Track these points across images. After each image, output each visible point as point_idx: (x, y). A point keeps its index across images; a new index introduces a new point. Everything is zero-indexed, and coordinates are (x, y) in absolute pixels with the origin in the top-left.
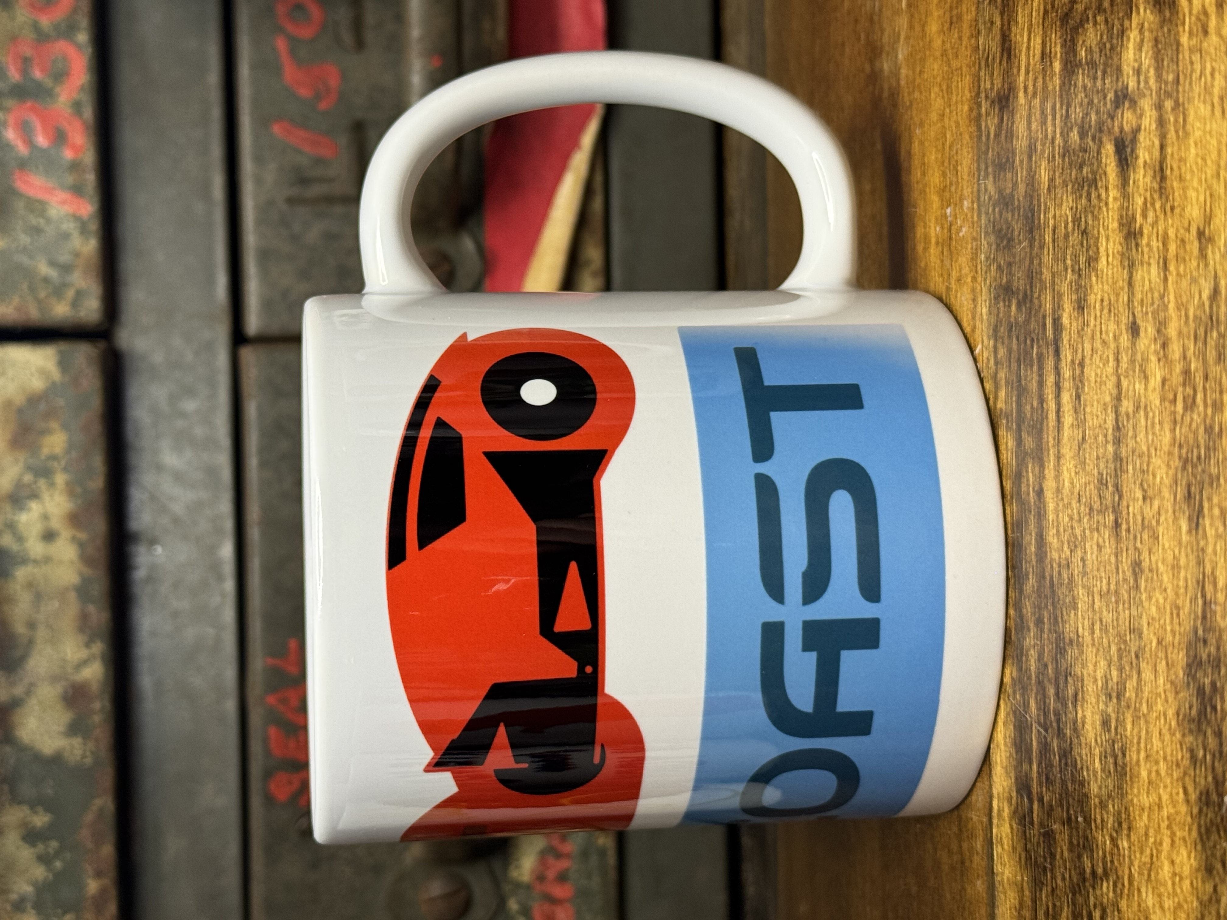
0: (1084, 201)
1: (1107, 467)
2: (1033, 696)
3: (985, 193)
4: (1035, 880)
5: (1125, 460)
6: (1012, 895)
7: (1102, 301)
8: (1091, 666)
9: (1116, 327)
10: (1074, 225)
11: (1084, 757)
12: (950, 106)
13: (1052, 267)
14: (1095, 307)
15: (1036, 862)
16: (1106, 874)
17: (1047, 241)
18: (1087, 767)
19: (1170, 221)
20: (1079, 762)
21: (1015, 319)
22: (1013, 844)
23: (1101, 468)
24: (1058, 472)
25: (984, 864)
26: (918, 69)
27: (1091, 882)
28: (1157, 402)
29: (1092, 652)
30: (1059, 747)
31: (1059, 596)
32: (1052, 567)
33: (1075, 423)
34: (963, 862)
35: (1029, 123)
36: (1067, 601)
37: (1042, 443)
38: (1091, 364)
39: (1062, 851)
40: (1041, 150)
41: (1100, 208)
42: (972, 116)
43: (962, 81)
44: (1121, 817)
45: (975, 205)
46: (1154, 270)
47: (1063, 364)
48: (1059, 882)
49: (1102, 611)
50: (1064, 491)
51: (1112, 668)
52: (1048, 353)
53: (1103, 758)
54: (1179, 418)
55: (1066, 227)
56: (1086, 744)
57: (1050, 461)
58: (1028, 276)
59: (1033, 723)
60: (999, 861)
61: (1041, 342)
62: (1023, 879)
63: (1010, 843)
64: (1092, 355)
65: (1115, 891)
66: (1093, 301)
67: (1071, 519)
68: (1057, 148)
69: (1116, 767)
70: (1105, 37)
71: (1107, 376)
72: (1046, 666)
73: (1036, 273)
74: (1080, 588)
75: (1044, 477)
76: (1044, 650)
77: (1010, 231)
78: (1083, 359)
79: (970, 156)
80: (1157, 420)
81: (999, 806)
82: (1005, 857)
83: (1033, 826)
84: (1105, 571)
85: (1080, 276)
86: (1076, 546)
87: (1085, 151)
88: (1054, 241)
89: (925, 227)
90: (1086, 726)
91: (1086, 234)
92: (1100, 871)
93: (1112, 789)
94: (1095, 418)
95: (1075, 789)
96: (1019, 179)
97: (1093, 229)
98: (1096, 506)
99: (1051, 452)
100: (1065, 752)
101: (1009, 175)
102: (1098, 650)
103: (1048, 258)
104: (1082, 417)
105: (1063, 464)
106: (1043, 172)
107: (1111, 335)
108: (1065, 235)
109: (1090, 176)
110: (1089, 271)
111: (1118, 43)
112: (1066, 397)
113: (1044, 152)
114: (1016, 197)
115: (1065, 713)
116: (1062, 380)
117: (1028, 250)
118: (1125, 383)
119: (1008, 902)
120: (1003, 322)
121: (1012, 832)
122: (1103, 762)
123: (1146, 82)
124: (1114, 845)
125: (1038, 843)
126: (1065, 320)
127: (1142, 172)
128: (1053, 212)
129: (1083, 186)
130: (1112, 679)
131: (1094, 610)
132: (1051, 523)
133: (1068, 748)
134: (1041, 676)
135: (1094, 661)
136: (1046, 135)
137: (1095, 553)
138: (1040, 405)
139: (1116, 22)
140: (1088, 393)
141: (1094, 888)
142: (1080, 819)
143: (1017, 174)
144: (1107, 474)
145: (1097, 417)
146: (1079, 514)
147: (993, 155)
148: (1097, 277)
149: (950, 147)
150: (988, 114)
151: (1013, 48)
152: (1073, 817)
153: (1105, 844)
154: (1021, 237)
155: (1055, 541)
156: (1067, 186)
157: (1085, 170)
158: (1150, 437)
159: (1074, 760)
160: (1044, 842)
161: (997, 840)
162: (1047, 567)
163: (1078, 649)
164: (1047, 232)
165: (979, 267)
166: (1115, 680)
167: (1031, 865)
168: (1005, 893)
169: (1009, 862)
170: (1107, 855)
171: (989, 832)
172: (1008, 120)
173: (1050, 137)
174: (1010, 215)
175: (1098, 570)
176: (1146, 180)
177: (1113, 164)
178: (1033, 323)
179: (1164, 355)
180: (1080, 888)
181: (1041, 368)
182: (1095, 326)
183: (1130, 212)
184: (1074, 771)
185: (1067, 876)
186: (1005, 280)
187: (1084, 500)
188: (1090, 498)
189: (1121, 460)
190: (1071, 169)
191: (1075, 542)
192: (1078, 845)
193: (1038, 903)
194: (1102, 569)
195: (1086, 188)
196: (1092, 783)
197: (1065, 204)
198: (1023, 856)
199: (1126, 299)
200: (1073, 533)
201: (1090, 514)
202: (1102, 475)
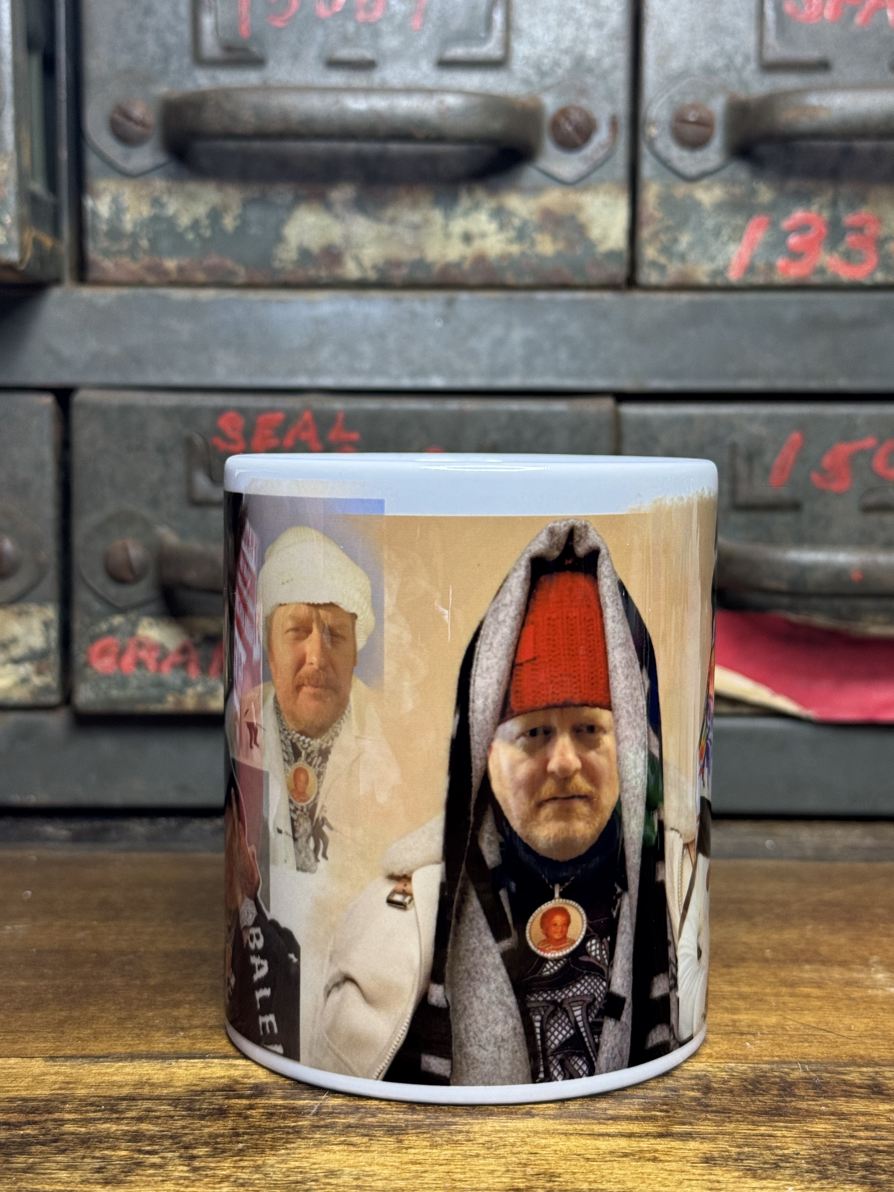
0: (805, 1166)
1: (567, 1182)
2: (345, 1102)
3: (790, 1068)
4: (178, 1099)
6: (161, 1077)
7: (718, 1182)
8: (381, 1160)
10: (781, 1156)
11: (298, 1151)
12: (860, 1037)
13: (739, 1133)
14: (711, 1174)
15: (194, 1100)
16: (195, 1170)
17: (760, 1128)
18: (288, 1154)
20: (293, 1145)
21: (683, 1095)
22: (208, 1078)
23: (565, 1176)
24: (553, 1133)
25: (185, 1049)
26: (885, 1007)
27: (185, 1155)
29: (395, 1162)
30: (302, 1127)
31: (439, 1130)
32: (465, 1124)
33: (601, 1152)
34: (182, 1029)
35: (864, 1114)
36: (437, 1139)
37: (575, 1118)
38: (657, 1169)
39: (208, 1127)
40: (842, 1124)
41: (802, 1181)
42: (856, 1058)
43: (885, 1049)
44: (249, 1186)
45: (776, 1059)
47: (653, 1141)
48: (180, 1123)
49: (434, 1173)
50: (537, 1139)
51: (385, 1182)
52: (659, 1126)
53: (299, 1170)
55: (777, 1147)
56: (310, 1153)
57: (561, 1124)
58: (725, 1109)
59: (321, 1102)
60: (189, 1064)
61: (667, 1120)
62: (177, 1087)
63: (208, 1076)
64: (666, 1170)
65: (181, 1178)
67: (513, 1145)
68: (847, 1140)
69: (294, 1183)
72: (374, 1116)
73: (729, 1117)
74: (452, 1152)
75: (545, 1119)
76: (388, 1114)
77: (761, 1092)
78: (661, 1161)
79: (820, 1055)
81: (238, 1065)
82: (195, 1071)
83: (226, 1098)
84: (471, 1177)
85: (736, 1160)
86: (488, 1149)
87: (851, 1168)
88: (762, 1135)
89: (745, 1009)
90: (326, 1154)
91: (776, 1167)
92: (196, 1164)
93: (274, 1178)
94: (610, 1171)
95: (267, 1141)
96: (810, 1103)
97: (781, 1175)
98: (529, 1170)
99: (569, 1127)
100: (298, 1132)
101: (811, 1092)
102: (398, 1168)
103: (744, 1128)
104: (608, 1159)
105: (561, 1139)
106: (822, 1126)
108: (770, 1146)
110: (742, 1170)
112: (622, 1143)
113: (841, 1128)
114: (793, 1099)
115: (335, 1134)
116: (637, 1139)
117: (748, 1109)
119: (154, 1072)
120: (677, 1083)
121: (218, 1078)
122: (296, 1170)
124: (222, 1178)
125: (211, 1103)
126: (692, 1144)
128: (788, 1135)
130: (373, 1181)
131: (433, 1165)
132: (505, 1124)
133: (305, 1135)
134: (363, 1110)
135: (387, 1163)
136: (856, 1131)
137: (486, 1168)
138: (609, 1117)
140: (631, 1165)
141: (180, 1157)
142: (240, 1146)
143: (814, 1101)
144: (561, 1182)
145: (611, 1174)
146: (519, 1153)
147: (827, 1077)
148: (739, 1177)
149: (824, 1036)
150: (862, 1073)
152: (241, 1138)
153: (223, 1170)
154: (758, 1103)
155: (489, 1128)
156: (815, 1149)
157: (833, 1167)
159: (293, 1140)
160: (214, 1109)
161: (208, 1063)
162: (465, 1119)
163: (395, 1148)
164: (768, 1128)
165: (722, 1061)
166: (373, 1184)
167: (191, 1095)
168: (161, 1069)
169: (191, 1074)
170: (212, 1172)
171: (214, 1055)
172: (862, 1093)
173: (856, 1134)
174: (775, 1092)
175: (471, 1170)
178: (683, 1112)
180: (178, 1143)
181: (644, 1119)
182: (694, 1174)
184: (284, 1141)
185: (187, 1131)
186: (716, 1086)
187: (532, 1158)
188: (535, 1165)
190: (831, 1153)
191: (492, 1148)
192: (217, 1143)
193: (157, 1101)
194: (473, 1174)
195: (817, 1168)
196: (275, 1158)
197: (798, 1147)
198: (198, 1088)
200: (499, 1146)
201: (520, 1163)
202: (559, 1177)
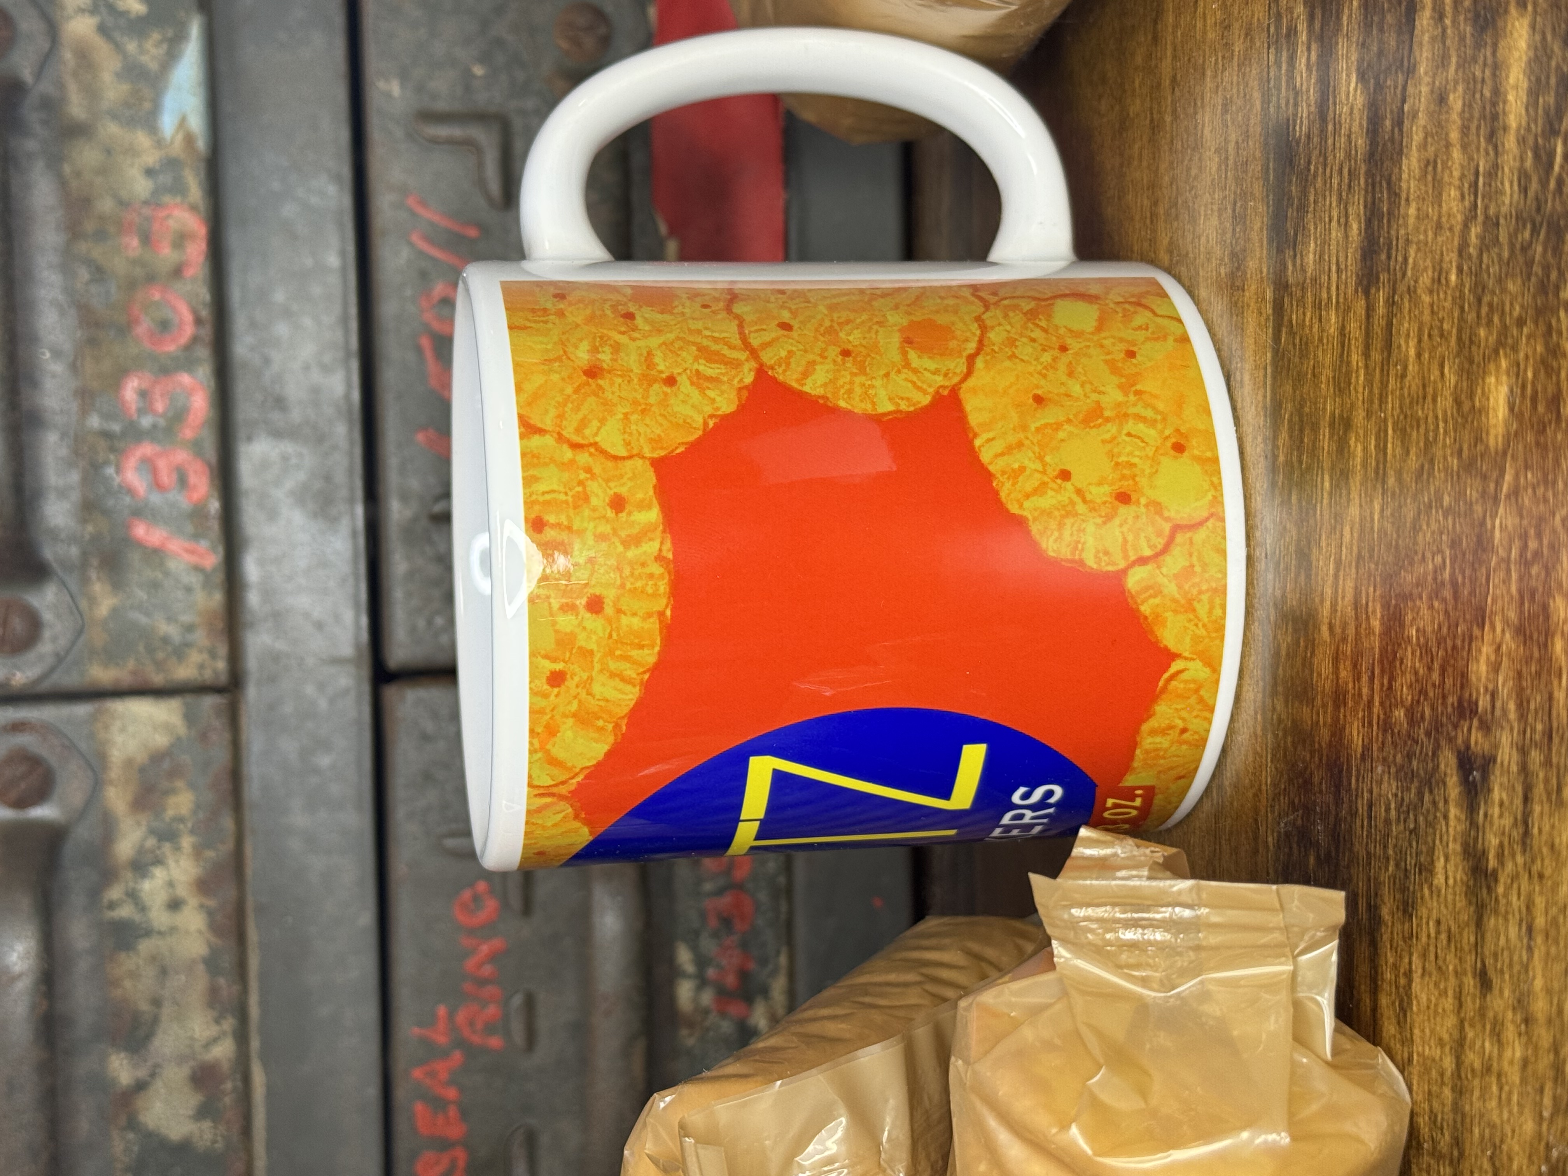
5: (1468, 1120)
9: (1457, 961)
19: (1537, 888)
28: (1517, 1081)
33: (1398, 1036)
46: (1513, 931)
54: (1546, 1114)
66: (1425, 916)
70: (1445, 630)
71: (1444, 1010)
80: (1515, 1098)
106: (1355, 733)
107: (1451, 968)
109: (1422, 772)
111: (1463, 647)
118: (1470, 1034)
123: (1505, 711)
127: (1497, 811)
129: (1412, 781)
139: (1461, 620)
148: (1432, 892)
151: (1313, 572)
158: (1505, 1115)
176: (1503, 822)
177: (1455, 778)
179: (1527, 1033)
183: (1480, 846)
189: (1463, 1115)
197: (1385, 785)
199: (1472, 939)
